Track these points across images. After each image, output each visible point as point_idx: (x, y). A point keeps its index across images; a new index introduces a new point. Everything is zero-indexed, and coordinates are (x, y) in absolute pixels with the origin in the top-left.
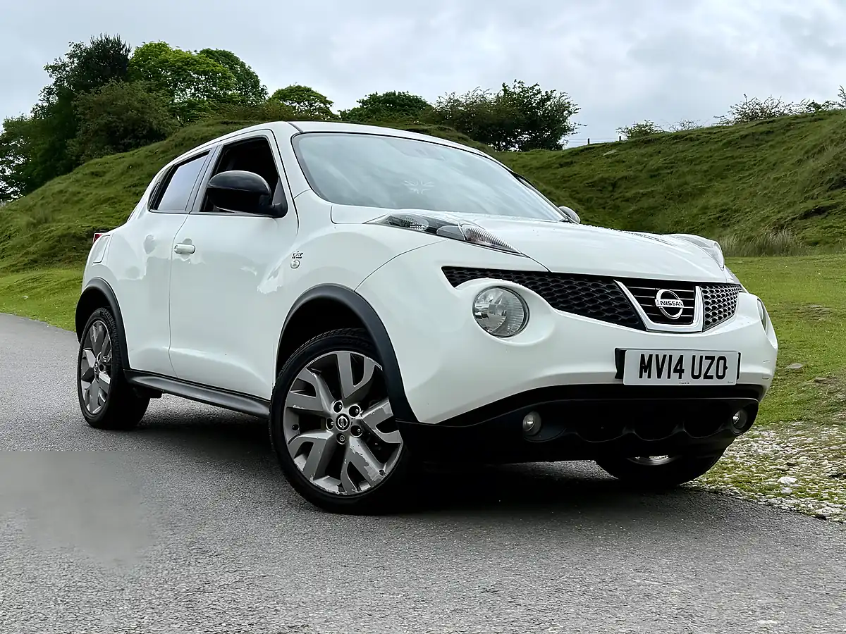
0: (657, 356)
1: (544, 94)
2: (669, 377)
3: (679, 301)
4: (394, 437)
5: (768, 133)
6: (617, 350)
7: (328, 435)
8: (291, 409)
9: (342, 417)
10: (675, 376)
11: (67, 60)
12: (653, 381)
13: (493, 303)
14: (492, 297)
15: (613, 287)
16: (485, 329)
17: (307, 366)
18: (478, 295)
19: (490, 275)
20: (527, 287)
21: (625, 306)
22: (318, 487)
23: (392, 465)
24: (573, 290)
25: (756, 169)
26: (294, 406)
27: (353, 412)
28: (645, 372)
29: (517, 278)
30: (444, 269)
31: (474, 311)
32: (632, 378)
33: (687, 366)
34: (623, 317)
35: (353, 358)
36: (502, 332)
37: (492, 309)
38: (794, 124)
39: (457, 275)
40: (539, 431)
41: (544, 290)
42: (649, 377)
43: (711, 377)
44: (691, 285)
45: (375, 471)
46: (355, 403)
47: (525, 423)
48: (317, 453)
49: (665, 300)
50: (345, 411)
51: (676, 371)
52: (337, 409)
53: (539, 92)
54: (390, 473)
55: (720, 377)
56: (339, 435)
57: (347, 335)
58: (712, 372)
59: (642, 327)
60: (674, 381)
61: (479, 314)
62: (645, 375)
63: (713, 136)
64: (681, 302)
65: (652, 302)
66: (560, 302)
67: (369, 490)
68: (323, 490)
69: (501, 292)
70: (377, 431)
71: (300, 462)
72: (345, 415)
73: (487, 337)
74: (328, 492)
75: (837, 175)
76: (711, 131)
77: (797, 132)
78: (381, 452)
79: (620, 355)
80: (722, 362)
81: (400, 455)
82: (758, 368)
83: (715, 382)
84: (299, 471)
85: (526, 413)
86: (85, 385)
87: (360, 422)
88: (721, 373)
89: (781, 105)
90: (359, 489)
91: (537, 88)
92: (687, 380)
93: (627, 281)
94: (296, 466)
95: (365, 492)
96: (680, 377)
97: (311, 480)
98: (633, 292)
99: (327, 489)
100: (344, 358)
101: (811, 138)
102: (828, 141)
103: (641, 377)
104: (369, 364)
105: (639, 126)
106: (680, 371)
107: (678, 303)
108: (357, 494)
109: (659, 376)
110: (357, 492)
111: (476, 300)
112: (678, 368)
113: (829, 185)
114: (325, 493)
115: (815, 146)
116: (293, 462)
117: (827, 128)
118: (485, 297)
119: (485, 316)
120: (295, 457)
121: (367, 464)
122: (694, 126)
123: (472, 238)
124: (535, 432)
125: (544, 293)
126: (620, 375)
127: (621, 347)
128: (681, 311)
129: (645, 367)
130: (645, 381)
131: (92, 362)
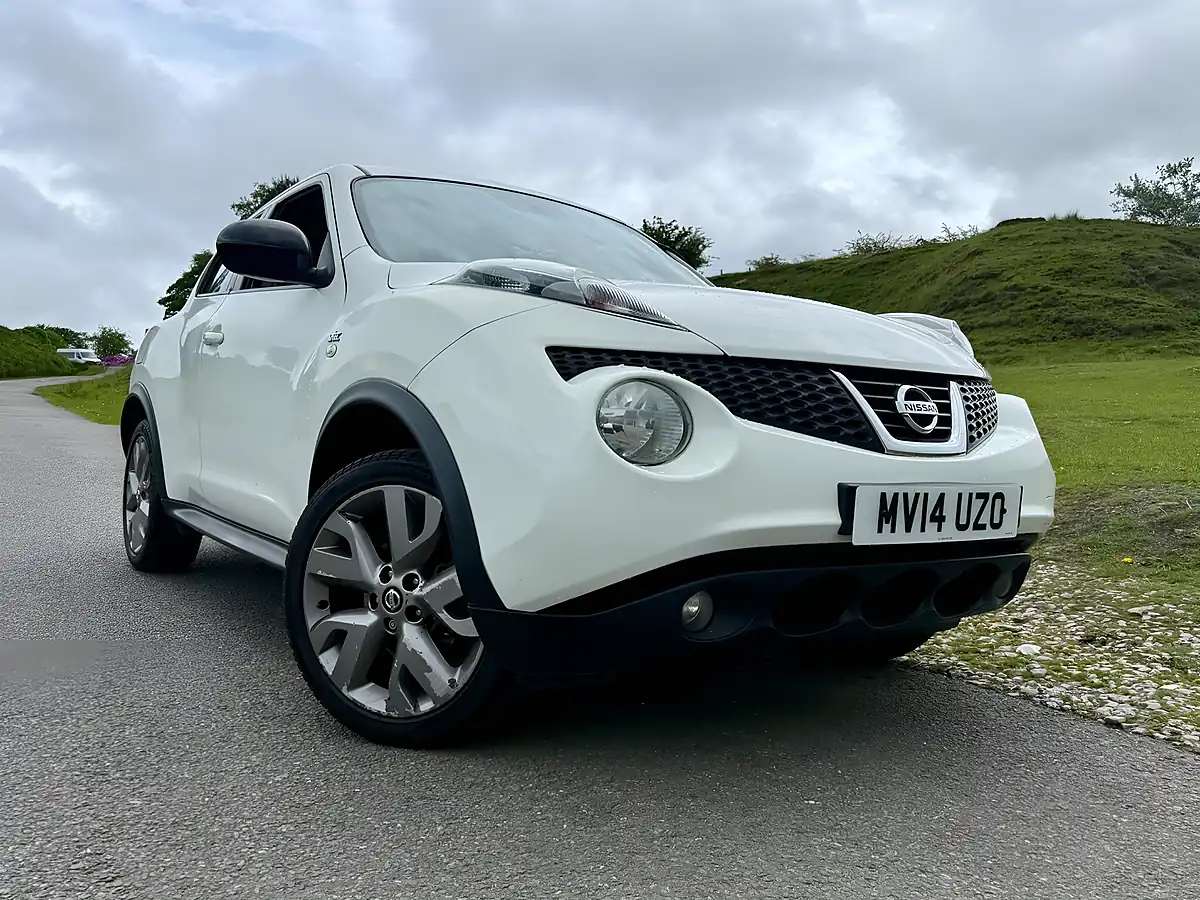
0: (906, 495)
1: (681, 229)
2: (923, 530)
3: (931, 404)
4: (465, 627)
5: (884, 263)
6: (841, 487)
7: (368, 619)
8: (315, 576)
9: (392, 591)
10: (931, 527)
11: (252, 200)
12: (900, 538)
13: (632, 407)
14: (632, 396)
15: (829, 381)
16: (619, 452)
17: (340, 508)
18: (607, 393)
19: (628, 359)
20: (688, 379)
21: (849, 412)
22: (354, 702)
23: (469, 672)
24: (766, 386)
25: (874, 295)
26: (320, 573)
27: (409, 584)
28: (887, 522)
29: (672, 365)
30: (549, 350)
31: (600, 420)
32: (865, 533)
33: (949, 510)
34: (847, 431)
35: (409, 496)
36: (646, 456)
37: (631, 416)
38: (906, 255)
39: (570, 361)
40: (710, 623)
41: (718, 385)
42: (893, 531)
43: (983, 527)
44: (944, 379)
45: (442, 677)
46: (412, 569)
47: (685, 609)
48: (354, 646)
49: (912, 402)
50: (397, 581)
51: (933, 519)
52: (385, 577)
53: (677, 228)
54: (465, 685)
55: (996, 526)
56: (387, 620)
57: (400, 461)
58: (985, 519)
59: (877, 446)
60: (932, 536)
61: (609, 425)
62: (887, 527)
63: (833, 266)
64: (935, 405)
65: (891, 405)
66: (743, 405)
67: (432, 711)
68: (362, 707)
69: (646, 388)
70: (444, 616)
71: (329, 661)
72: (396, 589)
73: (621, 466)
74: (370, 711)
75: (950, 299)
76: (831, 262)
77: (910, 262)
78: (453, 649)
79: (847, 496)
80: (998, 502)
81: (482, 655)
83: (989, 534)
84: (326, 674)
85: (684, 598)
86: (130, 515)
87: (419, 599)
88: (996, 521)
89: (891, 240)
90: (416, 707)
91: (674, 224)
92: (950, 534)
93: (851, 371)
94: (321, 666)
95: (426, 714)
96: (939, 530)
97: (344, 690)
98: (862, 389)
99: (368, 706)
100: (394, 497)
101: (923, 267)
102: (941, 269)
103: (880, 531)
104: (433, 507)
105: (766, 259)
106: (939, 519)
107: (930, 407)
108: (413, 717)
109: (908, 529)
110: (413, 713)
111: (602, 401)
112: (937, 514)
113: (943, 309)
114: (365, 713)
115: (928, 274)
116: (318, 660)
117: (938, 257)
118: (619, 397)
119: (618, 429)
120: (321, 652)
121: (429, 670)
122: (815, 259)
123: (598, 301)
124: (702, 625)
125: (717, 389)
126: (846, 528)
127: (848, 481)
128: (935, 420)
129: (887, 514)
130: (887, 538)
131: (135, 488)
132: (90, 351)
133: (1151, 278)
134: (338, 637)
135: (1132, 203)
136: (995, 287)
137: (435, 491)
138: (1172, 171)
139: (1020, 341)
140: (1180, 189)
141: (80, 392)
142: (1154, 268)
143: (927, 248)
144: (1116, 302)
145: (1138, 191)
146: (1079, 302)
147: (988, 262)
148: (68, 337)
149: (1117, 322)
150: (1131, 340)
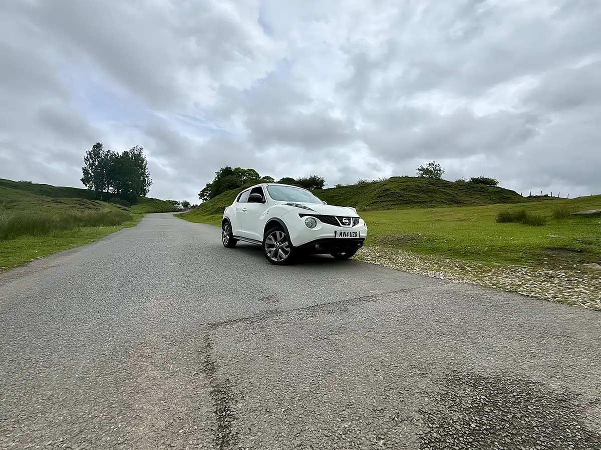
0: (343, 232)
1: (319, 178)
4: (288, 249)
7: (275, 249)
8: (267, 244)
11: (220, 171)
12: (342, 237)
14: (309, 220)
15: (334, 218)
17: (270, 234)
18: (306, 219)
19: (308, 215)
20: (316, 218)
21: (337, 222)
23: (288, 255)
24: (326, 219)
27: (280, 244)
29: (314, 216)
30: (299, 214)
31: (305, 223)
32: (338, 237)
33: (349, 234)
35: (280, 233)
36: (311, 227)
37: (309, 222)
39: (301, 215)
41: (320, 218)
43: (354, 236)
44: (350, 217)
45: (284, 256)
46: (280, 242)
47: (315, 246)
48: (272, 253)
49: (345, 221)
50: (278, 244)
52: (276, 243)
54: (287, 257)
55: (356, 236)
56: (277, 249)
57: (279, 228)
59: (340, 226)
60: (347, 237)
65: (342, 221)
66: (323, 221)
67: (283, 260)
68: (274, 260)
69: (311, 219)
70: (285, 248)
71: (269, 255)
73: (308, 228)
77: (370, 186)
78: (286, 253)
79: (335, 232)
80: (356, 233)
81: (290, 253)
82: (363, 235)
85: (315, 244)
86: (224, 238)
87: (281, 246)
91: (317, 176)
92: (349, 237)
93: (337, 217)
97: (271, 258)
98: (338, 219)
100: (278, 233)
101: (373, 187)
102: (377, 188)
104: (283, 234)
106: (348, 235)
107: (347, 221)
108: (281, 261)
109: (344, 236)
111: (305, 221)
115: (374, 189)
116: (267, 255)
117: (377, 185)
119: (307, 224)
123: (305, 208)
124: (318, 248)
126: (335, 236)
127: (336, 230)
128: (348, 223)
129: (341, 234)
130: (341, 237)
131: (225, 234)
132: (181, 206)
133: (423, 191)
134: (270, 252)
135: (422, 172)
136: (388, 192)
137: (285, 232)
138: (430, 165)
139: (393, 205)
140: (432, 169)
141: (183, 215)
142: (423, 188)
143: (375, 183)
144: (415, 196)
145: (423, 169)
146: (407, 196)
147: (387, 187)
148: (176, 203)
149: (415, 201)
150: (418, 204)
